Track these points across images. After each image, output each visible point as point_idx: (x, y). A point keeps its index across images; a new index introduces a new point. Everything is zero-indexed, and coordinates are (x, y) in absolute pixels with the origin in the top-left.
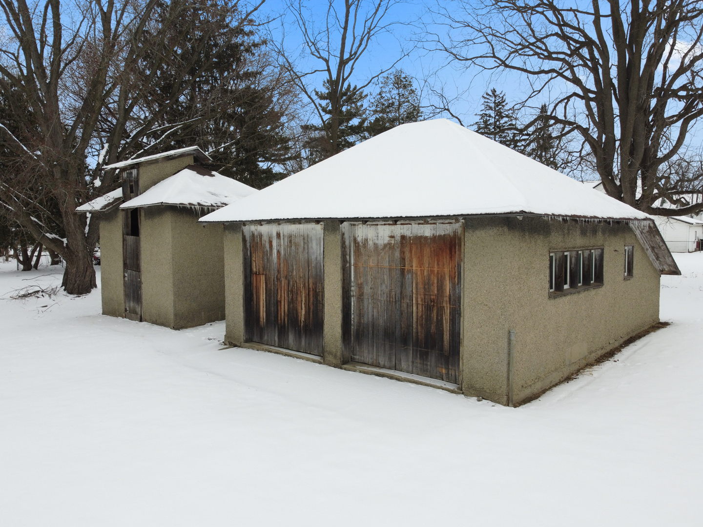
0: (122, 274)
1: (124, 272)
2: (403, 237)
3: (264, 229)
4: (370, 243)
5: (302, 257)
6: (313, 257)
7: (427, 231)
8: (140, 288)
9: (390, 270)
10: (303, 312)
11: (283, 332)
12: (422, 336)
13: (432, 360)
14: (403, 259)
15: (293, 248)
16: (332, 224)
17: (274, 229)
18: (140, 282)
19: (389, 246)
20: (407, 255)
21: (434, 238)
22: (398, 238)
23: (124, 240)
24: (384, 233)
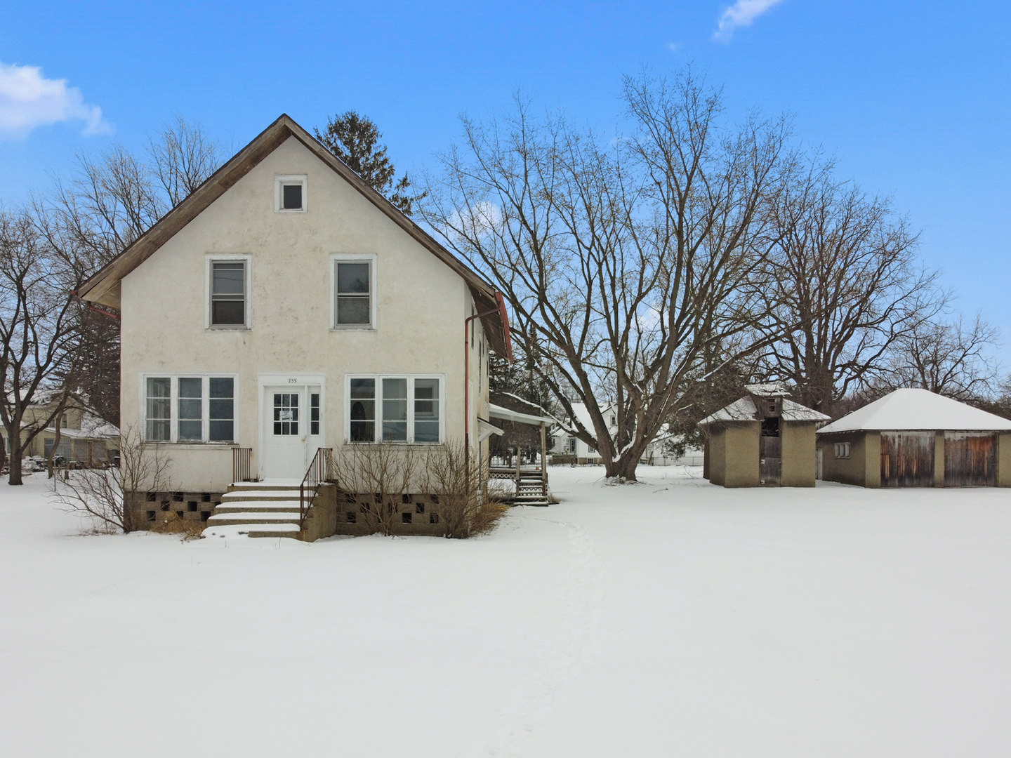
0: (758, 460)
1: (760, 459)
2: (967, 437)
3: (889, 434)
4: (952, 440)
5: (915, 445)
6: (922, 446)
7: (978, 435)
8: (780, 467)
9: (961, 449)
10: (915, 469)
11: (901, 479)
12: (975, 472)
13: (980, 480)
14: (967, 445)
15: (909, 442)
16: (937, 432)
17: (897, 434)
18: (781, 464)
19: (961, 441)
20: (969, 444)
21: (981, 438)
22: (965, 438)
23: (762, 442)
24: (958, 436)
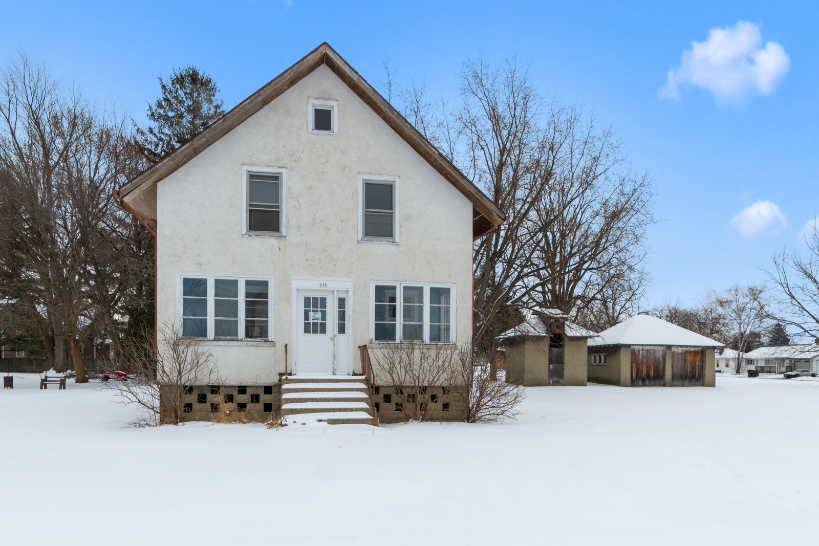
0: (548, 366)
1: (549, 365)
2: (686, 351)
3: (636, 347)
4: (676, 352)
5: (652, 356)
6: (657, 357)
7: (692, 349)
8: (563, 371)
9: (682, 359)
11: (643, 380)
12: (690, 376)
13: (693, 381)
14: (686, 356)
15: (649, 354)
16: (667, 347)
17: (641, 348)
18: (563, 369)
19: (682, 353)
21: (694, 351)
22: (684, 351)
23: (550, 352)
24: (680, 350)
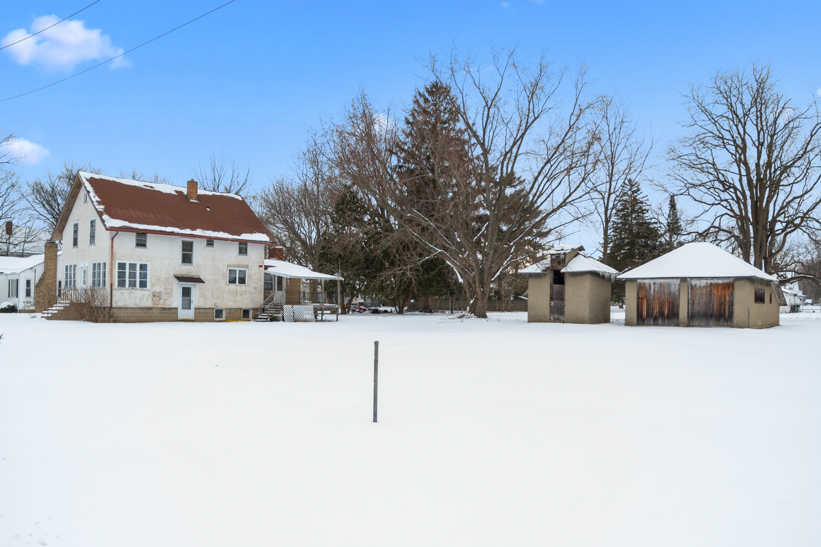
1: (550, 301)
2: (711, 284)
3: (646, 281)
4: (698, 286)
5: (667, 291)
6: (672, 291)
7: (720, 281)
8: (564, 308)
9: (706, 294)
10: (667, 311)
11: (655, 319)
12: (718, 314)
13: (722, 321)
14: (711, 290)
15: (662, 288)
16: (684, 279)
17: (652, 281)
19: (705, 287)
20: (713, 289)
21: (723, 284)
22: (709, 284)
23: (551, 287)
24: (703, 282)
